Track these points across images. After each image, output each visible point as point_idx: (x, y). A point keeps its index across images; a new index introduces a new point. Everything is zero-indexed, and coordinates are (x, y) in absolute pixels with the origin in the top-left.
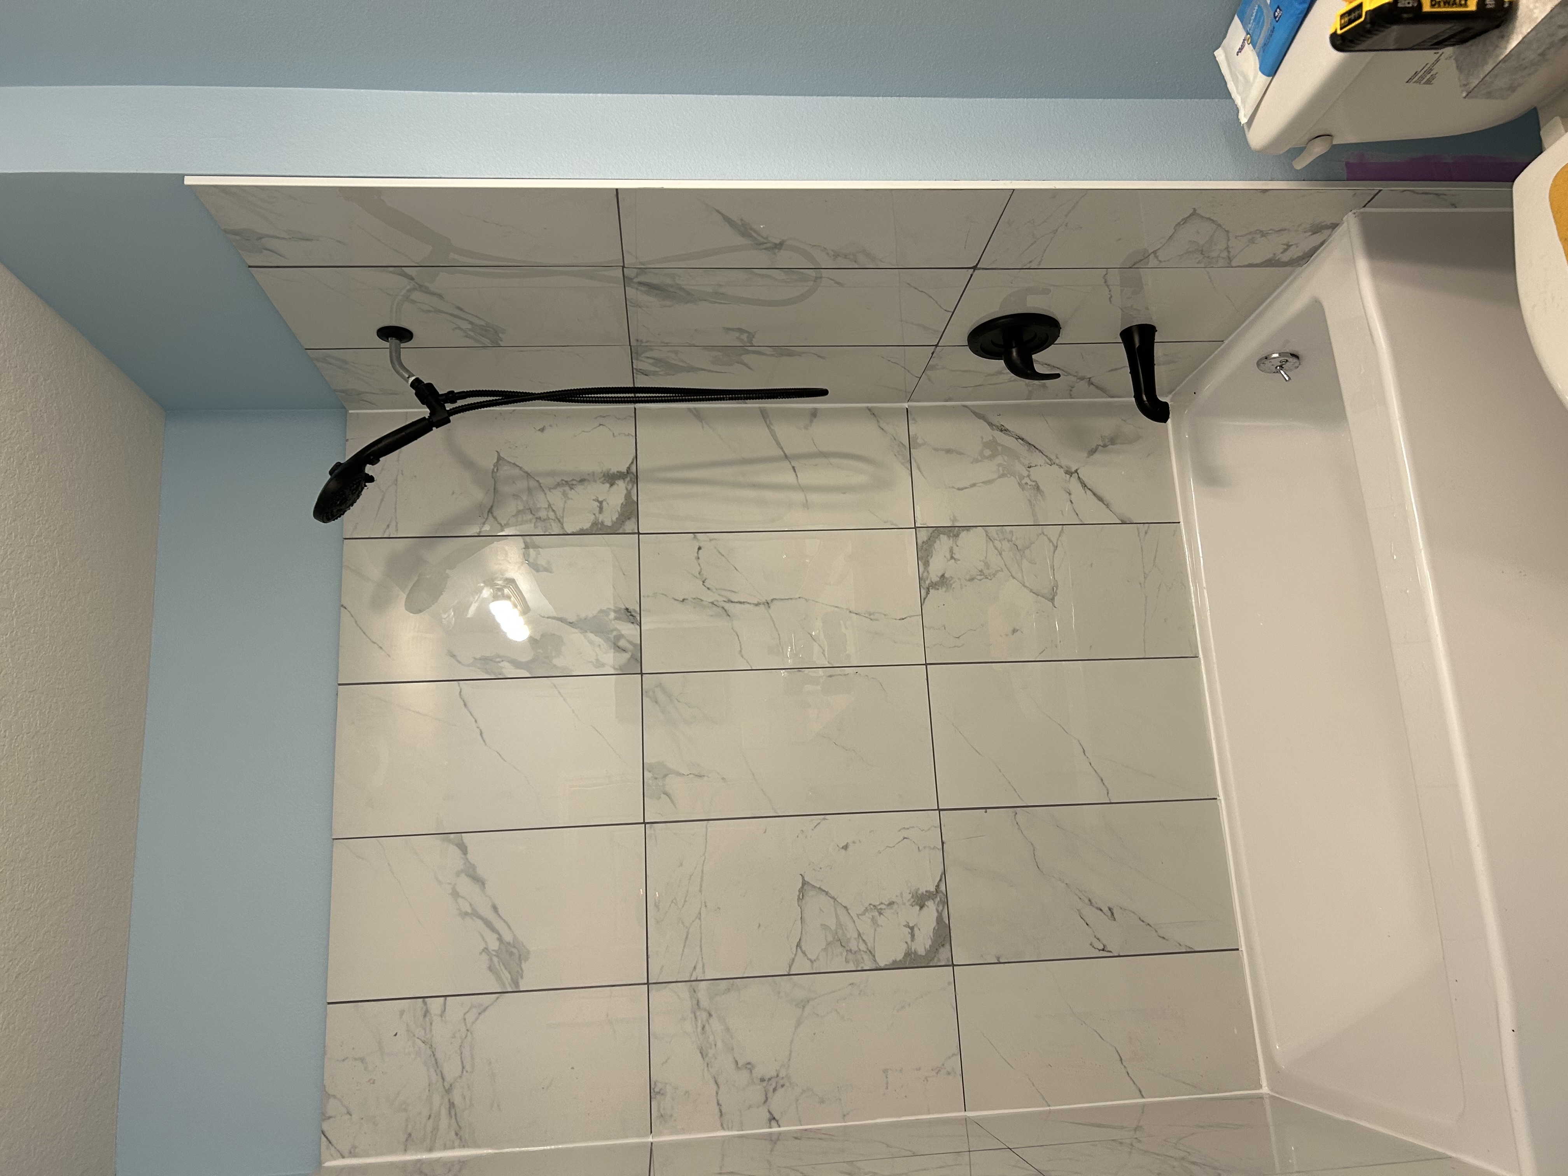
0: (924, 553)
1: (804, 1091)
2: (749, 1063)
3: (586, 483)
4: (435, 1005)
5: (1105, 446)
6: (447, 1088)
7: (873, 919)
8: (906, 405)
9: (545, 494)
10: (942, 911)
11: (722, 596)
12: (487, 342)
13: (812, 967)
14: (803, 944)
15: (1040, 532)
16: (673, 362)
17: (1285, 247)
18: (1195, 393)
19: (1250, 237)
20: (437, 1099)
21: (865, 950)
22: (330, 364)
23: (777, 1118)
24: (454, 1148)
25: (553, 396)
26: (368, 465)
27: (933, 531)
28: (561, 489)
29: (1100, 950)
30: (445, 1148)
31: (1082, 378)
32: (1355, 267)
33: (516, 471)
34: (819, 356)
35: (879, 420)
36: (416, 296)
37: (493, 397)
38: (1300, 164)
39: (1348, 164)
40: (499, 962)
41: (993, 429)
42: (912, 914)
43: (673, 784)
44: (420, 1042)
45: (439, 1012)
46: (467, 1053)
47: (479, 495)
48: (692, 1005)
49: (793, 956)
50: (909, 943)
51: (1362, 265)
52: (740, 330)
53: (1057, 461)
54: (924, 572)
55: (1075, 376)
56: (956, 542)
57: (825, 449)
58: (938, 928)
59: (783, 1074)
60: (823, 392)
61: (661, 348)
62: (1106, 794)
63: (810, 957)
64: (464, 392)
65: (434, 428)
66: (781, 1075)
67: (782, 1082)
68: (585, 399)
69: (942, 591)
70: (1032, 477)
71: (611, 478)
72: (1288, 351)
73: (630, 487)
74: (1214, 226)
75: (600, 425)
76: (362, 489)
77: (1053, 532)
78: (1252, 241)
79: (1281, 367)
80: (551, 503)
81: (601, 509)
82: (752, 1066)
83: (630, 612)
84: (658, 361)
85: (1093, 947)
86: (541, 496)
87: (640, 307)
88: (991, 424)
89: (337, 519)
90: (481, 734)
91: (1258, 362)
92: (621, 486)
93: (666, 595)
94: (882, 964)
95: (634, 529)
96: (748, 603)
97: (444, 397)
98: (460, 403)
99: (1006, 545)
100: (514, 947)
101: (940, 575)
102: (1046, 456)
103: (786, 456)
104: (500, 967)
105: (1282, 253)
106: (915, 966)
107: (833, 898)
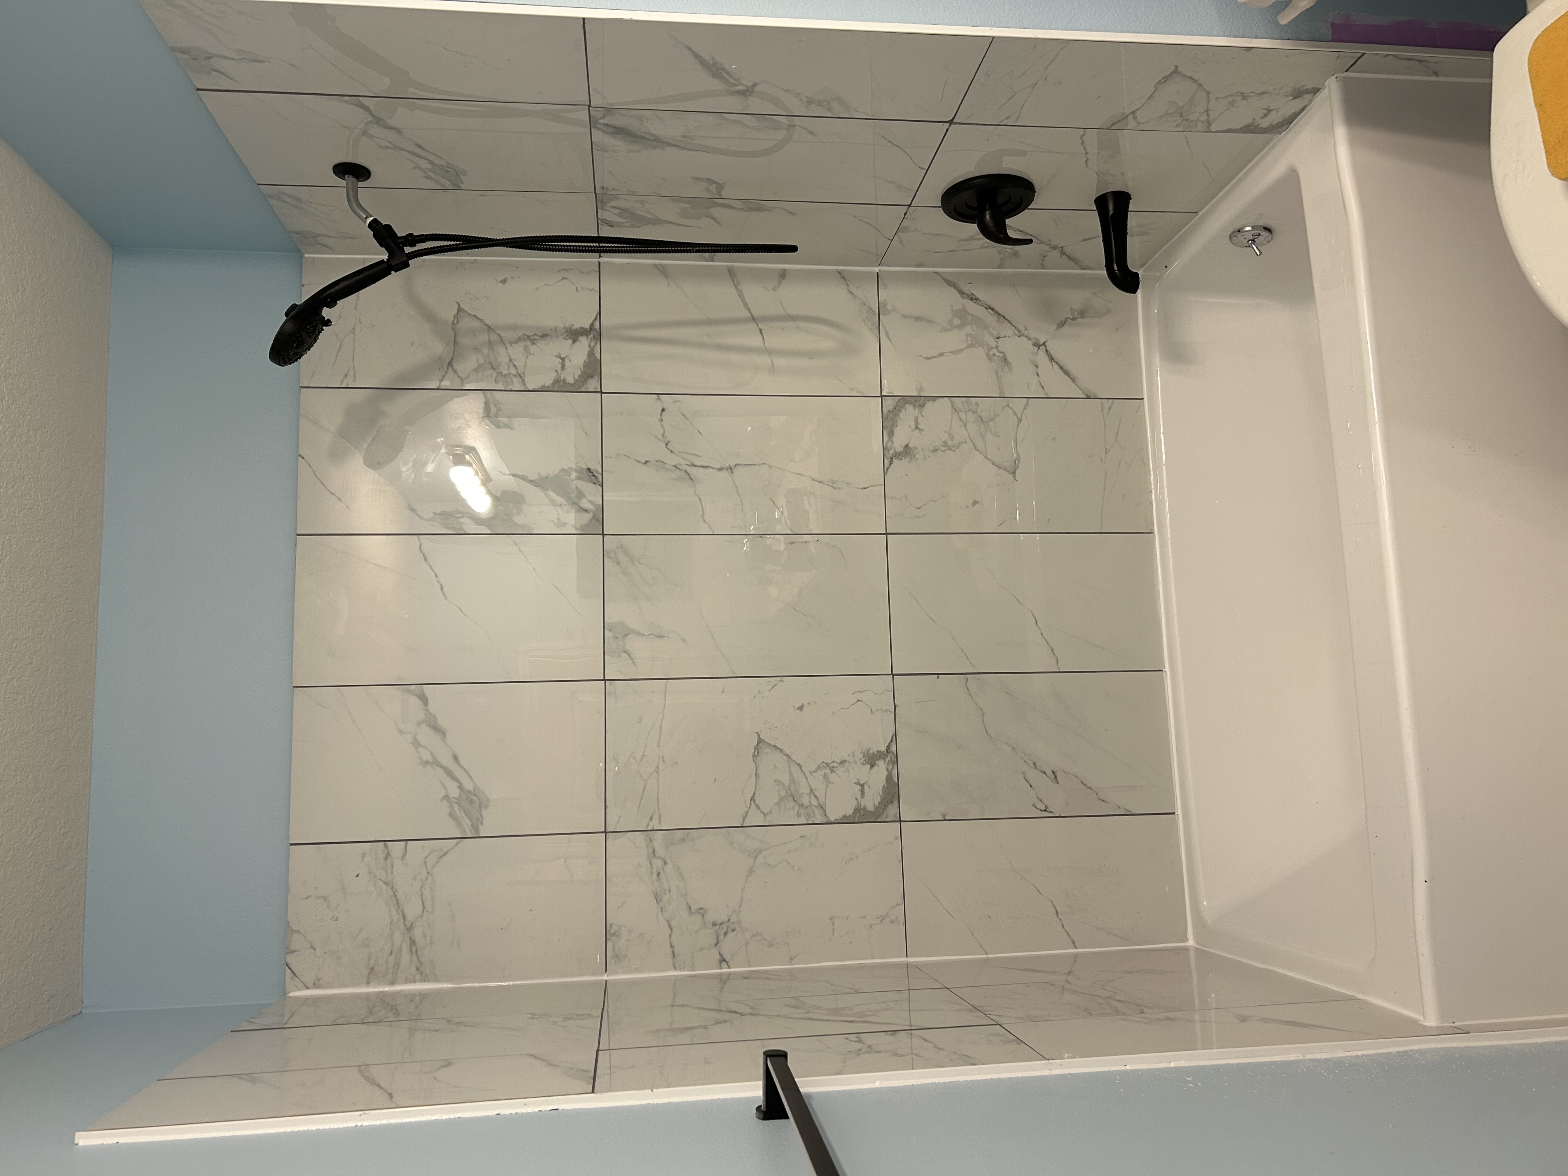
0: (889, 422)
1: (754, 936)
2: (701, 909)
3: (548, 338)
4: (396, 849)
5: (1074, 319)
6: (408, 926)
7: (825, 776)
8: (877, 269)
9: (506, 348)
10: (892, 770)
11: (685, 459)
12: (448, 184)
13: (765, 820)
14: (757, 797)
15: (1005, 404)
16: (640, 213)
17: (1266, 112)
18: (1166, 267)
19: (1230, 99)
20: (398, 937)
21: (816, 804)
22: (284, 202)
23: (727, 960)
24: (415, 982)
25: (515, 243)
26: (325, 308)
27: (899, 400)
28: (522, 344)
29: (1042, 811)
30: (406, 981)
31: (1055, 248)
32: (1333, 133)
33: (477, 324)
34: (790, 213)
35: (849, 283)
36: (374, 130)
37: (454, 241)
38: (1285, 19)
39: (1333, 25)
40: (459, 809)
41: (963, 298)
42: (863, 772)
43: (634, 644)
44: (382, 883)
45: (400, 855)
46: (427, 893)
47: (438, 347)
48: (648, 853)
49: (747, 809)
50: (859, 799)
51: (1341, 132)
52: (709, 180)
53: (1026, 333)
54: (888, 441)
55: (1047, 245)
56: (921, 412)
57: (792, 312)
58: (888, 786)
59: (734, 918)
60: (793, 249)
61: (628, 197)
62: (1056, 663)
63: (763, 811)
64: (423, 235)
65: (393, 272)
66: (732, 920)
67: (733, 926)
68: (548, 247)
69: (905, 461)
70: (1001, 348)
71: (574, 334)
72: (1261, 224)
73: (593, 344)
74: (1195, 86)
75: (563, 278)
76: (320, 332)
77: (1018, 405)
78: (1232, 103)
79: (1253, 240)
80: (512, 357)
81: (563, 367)
82: (705, 912)
83: (592, 473)
84: (624, 212)
85: (1036, 807)
86: (502, 350)
87: (606, 151)
88: (961, 293)
89: (293, 362)
90: (442, 588)
91: (1230, 236)
92: (584, 343)
93: (628, 457)
94: (832, 819)
95: (596, 388)
96: (712, 468)
97: (403, 240)
98: (419, 246)
99: (971, 417)
100: (475, 795)
101: (903, 445)
102: (1015, 327)
103: (753, 318)
104: (461, 813)
105: (1262, 118)
106: (864, 821)
107: (787, 755)
